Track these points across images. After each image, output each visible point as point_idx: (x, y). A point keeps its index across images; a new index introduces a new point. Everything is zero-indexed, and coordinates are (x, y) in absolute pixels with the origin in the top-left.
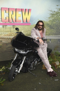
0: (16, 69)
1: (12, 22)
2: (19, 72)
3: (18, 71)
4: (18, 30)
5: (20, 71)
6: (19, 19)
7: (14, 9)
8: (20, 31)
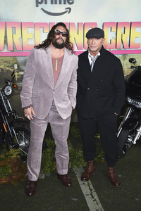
0: (129, 136)
1: (122, 49)
2: (135, 143)
3: (133, 140)
4: (135, 63)
5: (137, 141)
6: (136, 42)
7: (128, 23)
8: (137, 65)
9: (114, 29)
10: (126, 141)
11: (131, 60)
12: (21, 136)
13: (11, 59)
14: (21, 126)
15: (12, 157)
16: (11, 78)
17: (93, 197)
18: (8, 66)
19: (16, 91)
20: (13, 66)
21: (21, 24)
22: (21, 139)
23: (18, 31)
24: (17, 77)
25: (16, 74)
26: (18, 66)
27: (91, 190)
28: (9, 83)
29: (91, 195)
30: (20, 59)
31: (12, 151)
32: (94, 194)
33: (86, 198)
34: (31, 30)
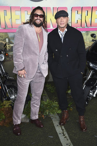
0: (91, 91)
1: (86, 27)
2: (95, 96)
3: (93, 94)
4: (95, 37)
6: (96, 22)
7: (90, 7)
9: (80, 12)
10: (88, 95)
11: (93, 35)
12: (11, 91)
13: (3, 34)
14: (11, 84)
15: (5, 107)
16: (3, 49)
17: (64, 135)
18: (1, 40)
19: (8, 59)
20: (5, 39)
21: (11, 8)
22: (11, 93)
23: (9, 13)
24: (8, 48)
25: (8, 46)
26: (9, 40)
27: (63, 130)
28: (2, 52)
29: (63, 133)
30: (10, 35)
31: (5, 102)
32: (65, 133)
33: (59, 136)
34: (18, 13)
